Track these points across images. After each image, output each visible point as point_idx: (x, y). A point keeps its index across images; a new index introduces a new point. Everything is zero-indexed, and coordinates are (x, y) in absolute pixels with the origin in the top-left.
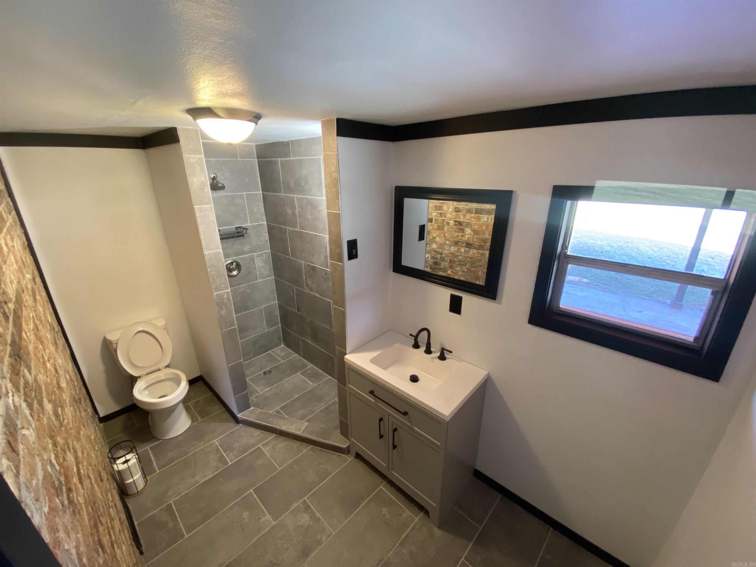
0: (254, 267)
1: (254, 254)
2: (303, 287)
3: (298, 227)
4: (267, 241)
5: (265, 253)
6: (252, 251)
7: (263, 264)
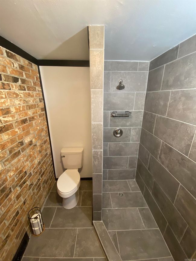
0: (130, 134)
1: (132, 127)
2: (156, 157)
3: (166, 115)
4: (141, 121)
5: (138, 128)
6: (131, 125)
7: (136, 134)
